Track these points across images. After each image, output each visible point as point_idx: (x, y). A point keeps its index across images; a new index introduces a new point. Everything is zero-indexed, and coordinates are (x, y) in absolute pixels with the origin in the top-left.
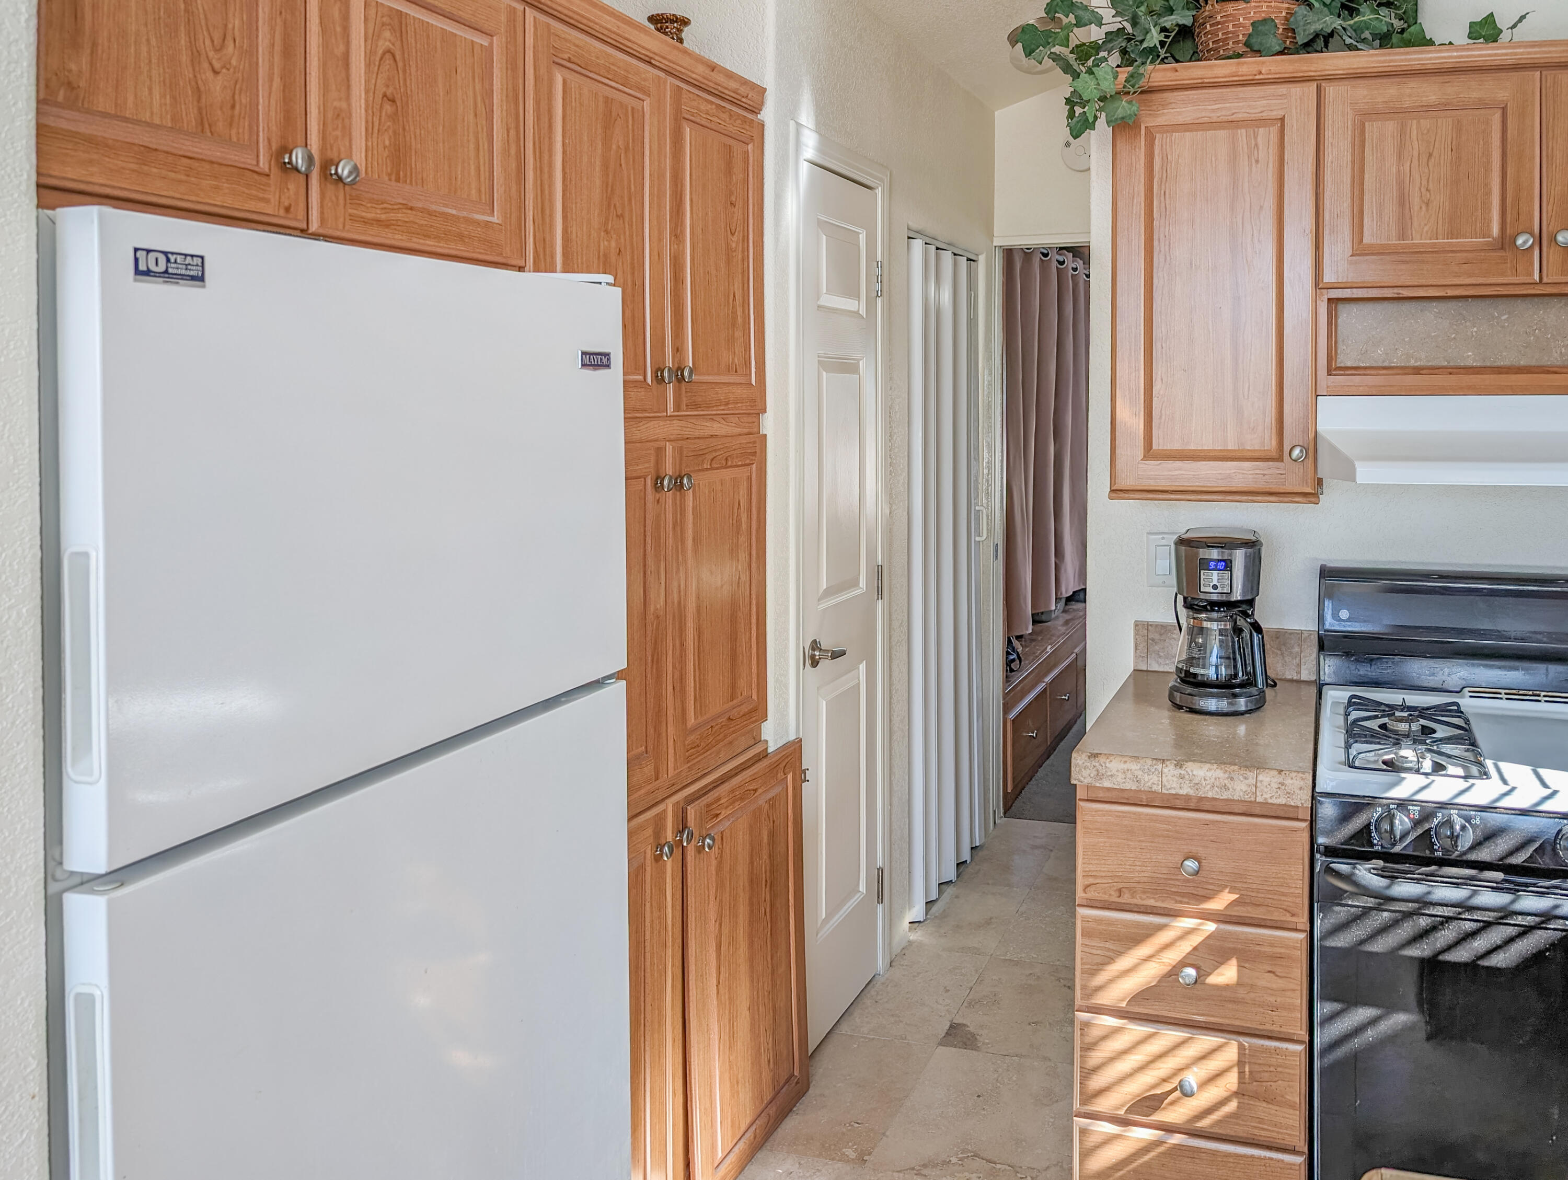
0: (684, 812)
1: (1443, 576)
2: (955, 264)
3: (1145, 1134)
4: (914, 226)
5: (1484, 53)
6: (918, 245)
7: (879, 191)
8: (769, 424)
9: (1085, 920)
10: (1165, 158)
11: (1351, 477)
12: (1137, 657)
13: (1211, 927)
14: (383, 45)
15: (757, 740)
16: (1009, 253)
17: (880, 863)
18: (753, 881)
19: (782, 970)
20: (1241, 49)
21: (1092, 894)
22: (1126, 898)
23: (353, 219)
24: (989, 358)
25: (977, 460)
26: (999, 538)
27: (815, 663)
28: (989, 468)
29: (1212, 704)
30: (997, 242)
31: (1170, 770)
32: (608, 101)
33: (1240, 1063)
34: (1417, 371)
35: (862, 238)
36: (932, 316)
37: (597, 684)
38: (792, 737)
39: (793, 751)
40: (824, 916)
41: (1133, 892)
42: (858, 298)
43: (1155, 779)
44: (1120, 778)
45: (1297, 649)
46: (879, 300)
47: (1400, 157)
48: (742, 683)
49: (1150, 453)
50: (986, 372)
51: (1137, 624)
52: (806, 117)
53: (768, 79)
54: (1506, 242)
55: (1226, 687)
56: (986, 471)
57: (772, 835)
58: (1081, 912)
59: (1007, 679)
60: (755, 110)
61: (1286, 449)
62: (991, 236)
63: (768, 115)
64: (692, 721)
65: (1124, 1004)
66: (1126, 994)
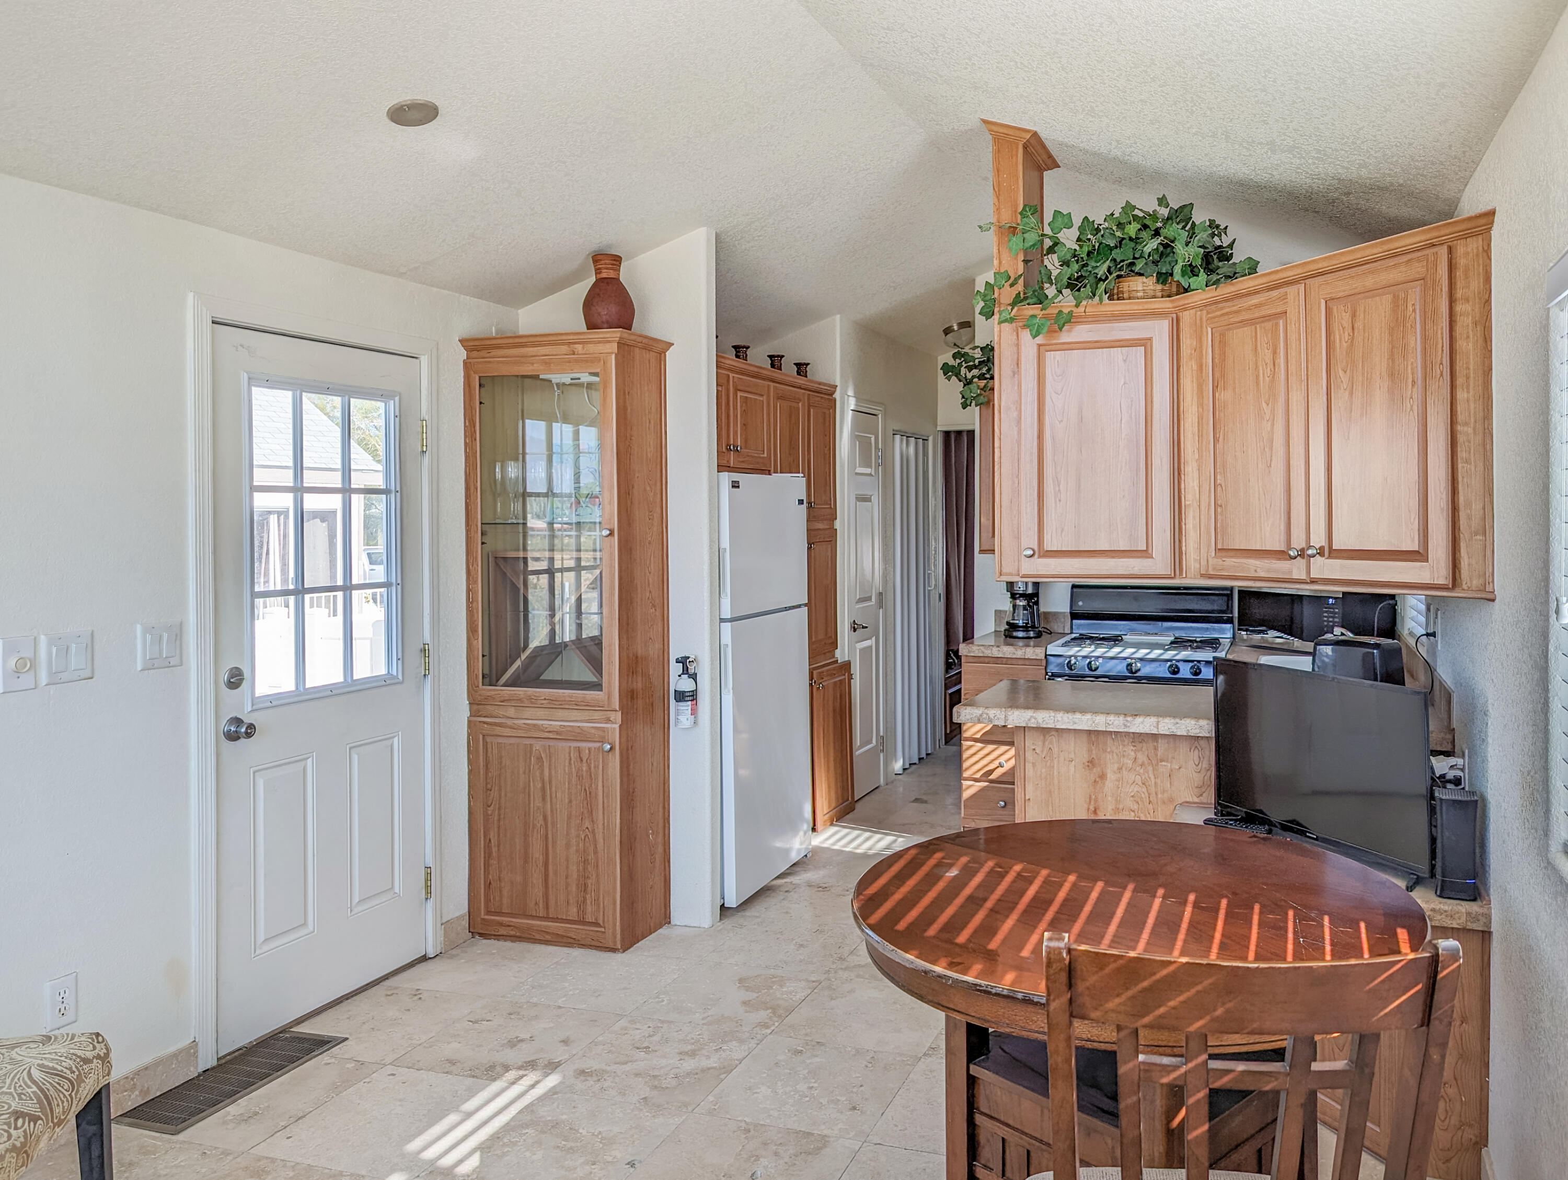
0: (812, 673)
2: (916, 444)
3: (985, 784)
4: (895, 428)
6: (898, 437)
7: (880, 416)
8: (837, 524)
12: (995, 625)
14: (743, 408)
15: (834, 656)
16: (947, 434)
17: (882, 734)
18: (834, 711)
19: (845, 753)
23: (739, 461)
24: (935, 492)
25: (929, 545)
26: (942, 589)
27: (855, 630)
28: (935, 551)
29: (1021, 634)
30: (939, 429)
31: (995, 649)
32: (790, 406)
35: (873, 439)
36: (905, 461)
37: (799, 606)
38: (847, 659)
39: (847, 666)
40: (859, 744)
42: (871, 467)
43: (989, 652)
44: (977, 652)
45: (1063, 620)
46: (880, 468)
48: (829, 630)
50: (933, 499)
51: (996, 611)
52: (851, 392)
53: (838, 383)
55: (1026, 628)
56: (933, 552)
57: (841, 696)
59: (947, 672)
60: (832, 394)
62: (936, 426)
63: (837, 395)
64: (814, 639)
65: (978, 736)
66: (978, 732)
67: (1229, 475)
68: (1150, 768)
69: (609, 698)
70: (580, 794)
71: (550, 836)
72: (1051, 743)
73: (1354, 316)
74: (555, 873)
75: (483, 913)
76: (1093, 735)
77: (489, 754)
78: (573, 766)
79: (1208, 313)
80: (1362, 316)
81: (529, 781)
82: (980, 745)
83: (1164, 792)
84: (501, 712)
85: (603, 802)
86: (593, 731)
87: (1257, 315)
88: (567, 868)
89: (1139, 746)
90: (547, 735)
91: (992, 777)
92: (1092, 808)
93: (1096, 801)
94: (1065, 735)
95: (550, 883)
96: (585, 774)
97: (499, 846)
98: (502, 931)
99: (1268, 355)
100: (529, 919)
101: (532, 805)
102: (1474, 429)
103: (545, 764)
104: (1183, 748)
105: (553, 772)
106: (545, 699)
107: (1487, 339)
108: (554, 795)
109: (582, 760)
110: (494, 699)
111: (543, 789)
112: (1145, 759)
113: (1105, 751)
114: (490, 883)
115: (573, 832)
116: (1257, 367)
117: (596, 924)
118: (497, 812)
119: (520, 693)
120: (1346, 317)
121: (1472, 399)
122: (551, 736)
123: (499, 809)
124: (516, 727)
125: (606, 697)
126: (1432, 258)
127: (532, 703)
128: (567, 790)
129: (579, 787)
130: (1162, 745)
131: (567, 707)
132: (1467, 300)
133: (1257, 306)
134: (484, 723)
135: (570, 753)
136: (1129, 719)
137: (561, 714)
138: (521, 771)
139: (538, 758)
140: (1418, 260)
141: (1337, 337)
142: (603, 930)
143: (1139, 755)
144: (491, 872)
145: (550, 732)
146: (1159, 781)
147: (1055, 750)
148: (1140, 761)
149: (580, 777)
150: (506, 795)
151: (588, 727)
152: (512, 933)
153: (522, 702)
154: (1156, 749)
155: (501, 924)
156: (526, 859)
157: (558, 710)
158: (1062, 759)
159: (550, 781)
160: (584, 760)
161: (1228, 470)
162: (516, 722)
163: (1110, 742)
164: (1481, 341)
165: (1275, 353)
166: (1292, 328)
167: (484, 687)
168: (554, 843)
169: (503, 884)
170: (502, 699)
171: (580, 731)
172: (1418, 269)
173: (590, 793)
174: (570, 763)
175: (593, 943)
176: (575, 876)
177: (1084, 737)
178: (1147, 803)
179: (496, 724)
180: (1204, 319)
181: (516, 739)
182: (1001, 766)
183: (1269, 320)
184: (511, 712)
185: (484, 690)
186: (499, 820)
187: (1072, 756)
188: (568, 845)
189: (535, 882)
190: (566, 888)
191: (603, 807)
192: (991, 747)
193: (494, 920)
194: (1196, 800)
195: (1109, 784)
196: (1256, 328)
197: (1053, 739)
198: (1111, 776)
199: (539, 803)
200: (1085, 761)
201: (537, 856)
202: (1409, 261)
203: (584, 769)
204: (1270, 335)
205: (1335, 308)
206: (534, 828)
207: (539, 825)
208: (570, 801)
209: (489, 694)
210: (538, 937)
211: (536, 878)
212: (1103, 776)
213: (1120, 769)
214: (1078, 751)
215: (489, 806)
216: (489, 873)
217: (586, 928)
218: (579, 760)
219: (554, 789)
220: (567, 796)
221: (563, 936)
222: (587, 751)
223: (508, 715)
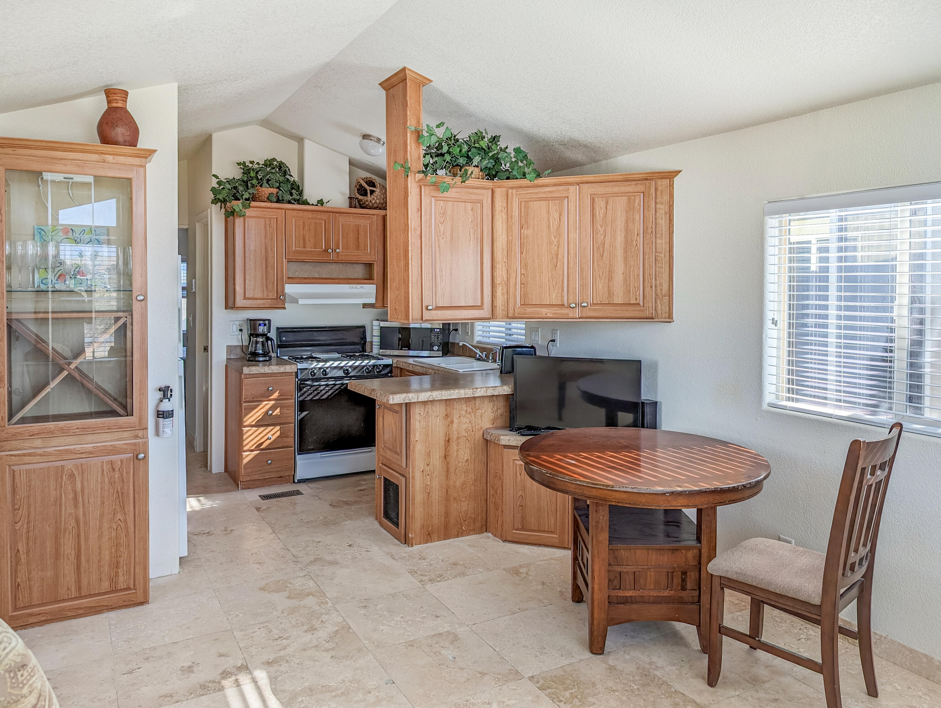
1: (301, 328)
3: (258, 452)
5: (319, 208)
9: (245, 406)
10: (248, 225)
11: (298, 303)
12: (227, 355)
13: (274, 402)
20: (266, 199)
21: (246, 400)
22: (255, 399)
29: (261, 359)
31: (266, 368)
33: (280, 429)
34: (305, 278)
41: (256, 397)
43: (263, 370)
44: (255, 371)
47: (303, 230)
49: (245, 298)
51: (227, 346)
54: (326, 250)
58: (244, 404)
61: (279, 296)
65: (253, 423)
66: (254, 421)
67: (529, 269)
68: (473, 414)
69: (140, 420)
70: (113, 495)
71: (82, 535)
72: (428, 409)
73: (607, 203)
74: (88, 561)
75: (10, 612)
76: (448, 402)
77: (17, 480)
78: (106, 476)
79: (517, 191)
80: (611, 204)
81: (61, 495)
82: (254, 429)
83: (478, 425)
84: (27, 444)
85: (134, 497)
86: (125, 446)
87: (549, 196)
88: (100, 554)
89: (468, 404)
90: (80, 456)
91: (262, 447)
92: (447, 439)
93: (449, 435)
94: (435, 404)
95: (82, 570)
96: (117, 480)
97: (28, 553)
98: (32, 620)
99: (556, 216)
100: (61, 603)
101: (63, 513)
102: (665, 255)
103: (77, 479)
104: (486, 401)
105: (86, 484)
106: (77, 428)
107: (671, 220)
108: (86, 502)
109: (114, 470)
110: (22, 434)
111: (75, 499)
112: (471, 410)
113: (453, 409)
114: (18, 585)
115: (106, 525)
116: (549, 220)
117: (128, 589)
118: (25, 526)
119: (50, 426)
120: (603, 204)
121: (664, 243)
122: (84, 456)
123: (28, 523)
124: (46, 454)
125: (138, 420)
126: (648, 185)
127: (63, 433)
128: (99, 496)
129: (111, 491)
130: (478, 402)
131: (99, 432)
132: (662, 204)
133: (549, 192)
134: (11, 455)
135: (102, 466)
136: (475, 390)
137: (90, 438)
138: (52, 488)
139: (70, 476)
140: (641, 184)
141: (598, 211)
142: (134, 591)
143: (468, 409)
144: (19, 575)
145: (82, 453)
146: (476, 420)
147: (430, 412)
148: (468, 412)
149: (112, 483)
150: (35, 510)
151: (120, 445)
152: (43, 619)
153: (53, 434)
154: (475, 404)
155: (31, 615)
156: (57, 555)
157: (86, 436)
158: (433, 417)
159: (83, 491)
160: (117, 470)
161: (529, 268)
162: (46, 450)
163: (455, 404)
164: (668, 221)
165: (560, 215)
166: (572, 205)
167: (10, 426)
168: (87, 539)
169: (32, 583)
170: (31, 434)
171: (112, 449)
172: (640, 188)
173: (122, 493)
174: (103, 474)
175: (125, 603)
176: (107, 558)
177: (444, 403)
178: (471, 432)
179: (24, 455)
180: (514, 194)
181: (45, 464)
182: (268, 439)
183: (557, 200)
184: (38, 443)
185: (11, 428)
186: (28, 532)
187: (438, 414)
188: (100, 537)
189: (67, 572)
190: (98, 569)
191: (134, 502)
192: (262, 429)
193: (23, 614)
194: (492, 426)
195: (455, 425)
196: (549, 203)
197: (429, 407)
198: (456, 421)
199: (70, 510)
200: (444, 415)
201: (69, 551)
202: (636, 184)
203: (116, 476)
204: (557, 206)
205: (597, 199)
206: (65, 530)
207: (71, 528)
208: (103, 503)
209: (17, 431)
210: (70, 614)
211: (68, 569)
212: (452, 422)
213: (460, 417)
214: (440, 410)
215: (16, 523)
216: (17, 577)
217: (118, 594)
218: (111, 470)
219: (86, 496)
220: (99, 499)
221: (95, 607)
222: (119, 463)
223: (33, 446)
